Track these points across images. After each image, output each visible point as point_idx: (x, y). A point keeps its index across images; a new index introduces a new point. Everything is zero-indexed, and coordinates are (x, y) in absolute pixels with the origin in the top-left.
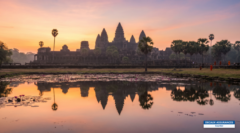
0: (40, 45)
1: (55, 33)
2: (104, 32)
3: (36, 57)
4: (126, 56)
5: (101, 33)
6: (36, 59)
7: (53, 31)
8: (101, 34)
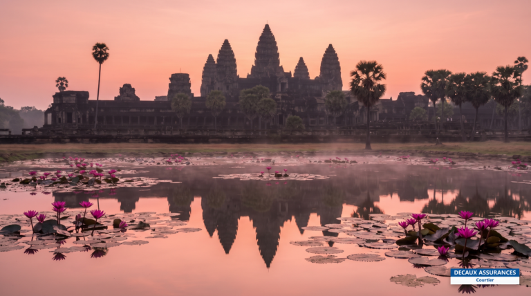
0: (57, 86)
1: (100, 53)
2: (226, 49)
3: (50, 115)
4: (294, 113)
5: (218, 53)
6: (50, 122)
7: (95, 48)
8: (219, 55)
